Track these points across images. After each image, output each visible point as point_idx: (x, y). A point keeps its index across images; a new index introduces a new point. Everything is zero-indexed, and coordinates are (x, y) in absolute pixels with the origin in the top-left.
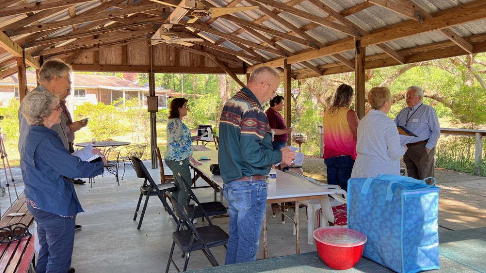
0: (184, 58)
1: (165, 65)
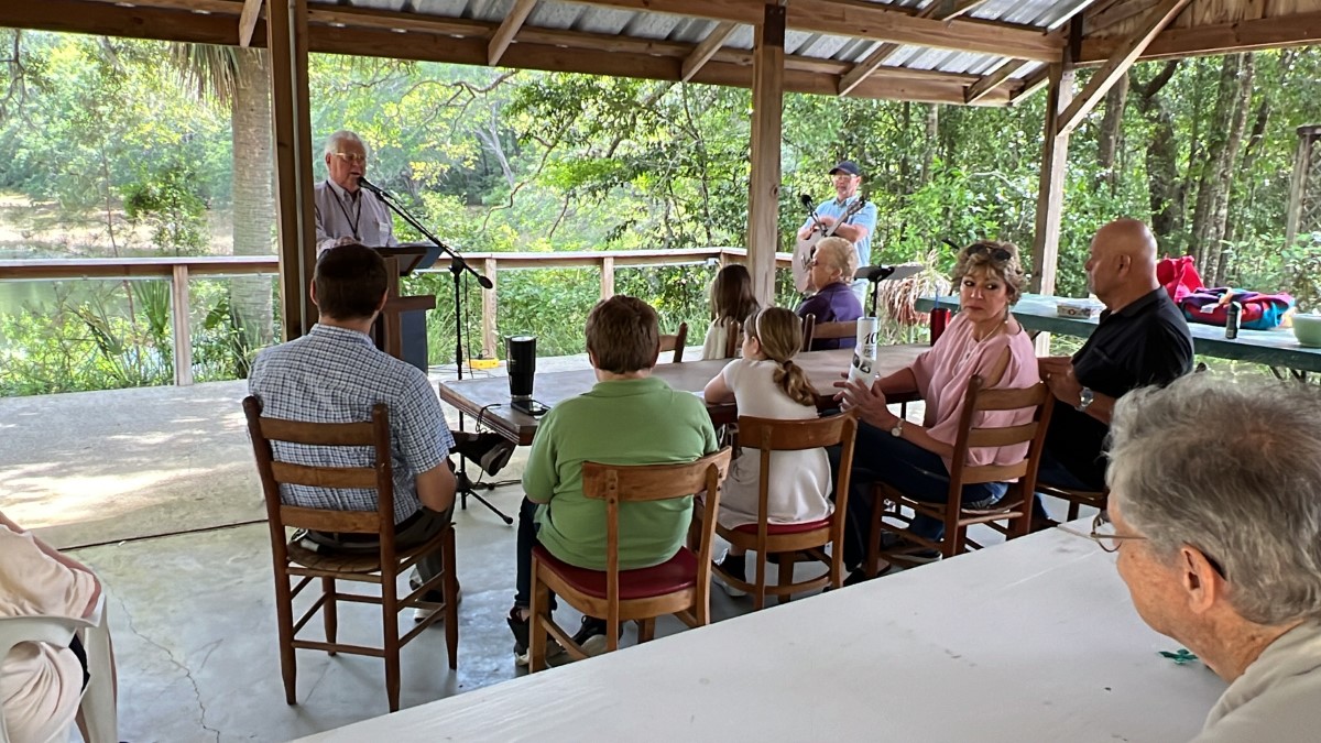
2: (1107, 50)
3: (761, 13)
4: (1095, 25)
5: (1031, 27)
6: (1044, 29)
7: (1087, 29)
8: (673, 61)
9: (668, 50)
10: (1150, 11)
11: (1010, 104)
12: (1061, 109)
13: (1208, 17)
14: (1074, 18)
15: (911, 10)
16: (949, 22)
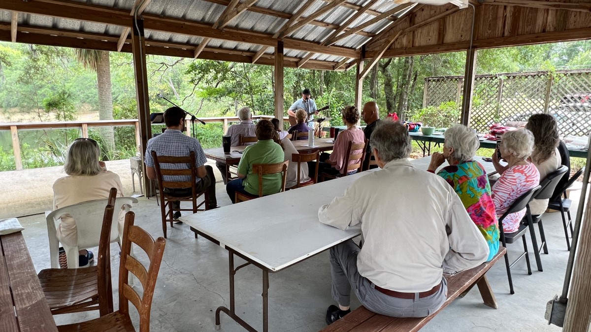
2: (373, 55)
3: (277, 44)
4: (369, 48)
5: (351, 48)
6: (355, 49)
7: (366, 50)
8: (248, 57)
9: (248, 54)
10: (383, 45)
11: (346, 71)
12: (360, 73)
13: (399, 46)
14: (363, 46)
15: (318, 43)
16: (329, 47)
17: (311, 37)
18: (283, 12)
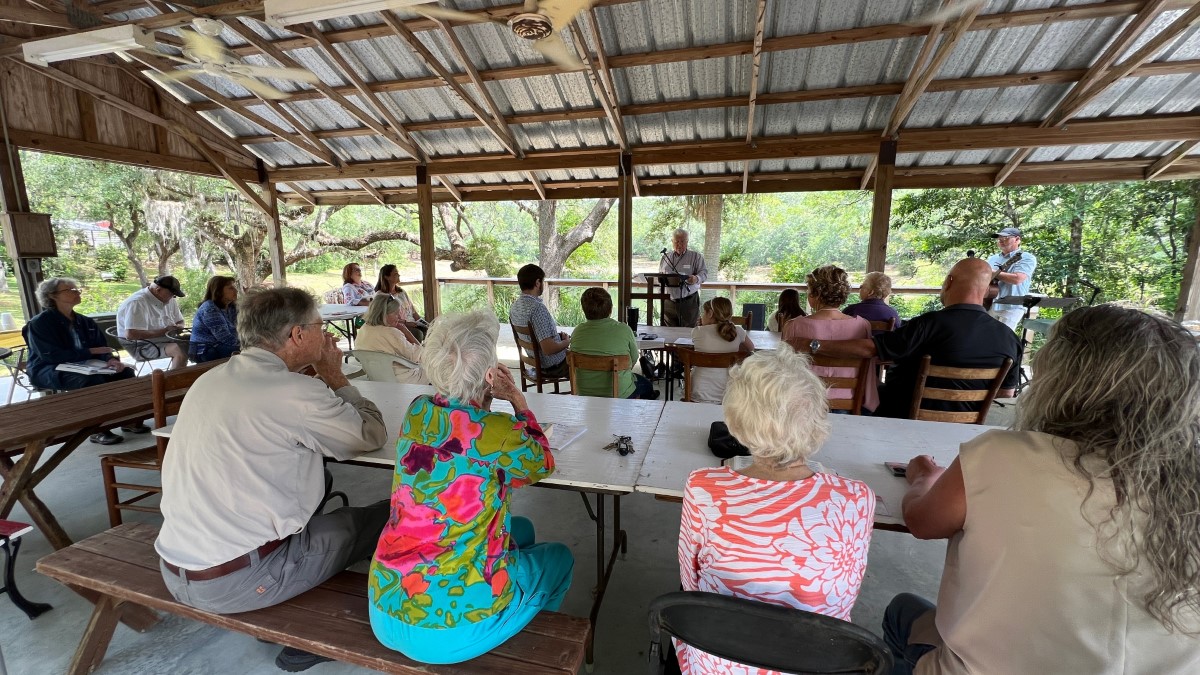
0: (110, 125)
1: (50, 130)
3: (878, 147)
9: (847, 173)
15: (1035, 123)
16: (1061, 127)
17: (1004, 114)
18: (878, 84)
